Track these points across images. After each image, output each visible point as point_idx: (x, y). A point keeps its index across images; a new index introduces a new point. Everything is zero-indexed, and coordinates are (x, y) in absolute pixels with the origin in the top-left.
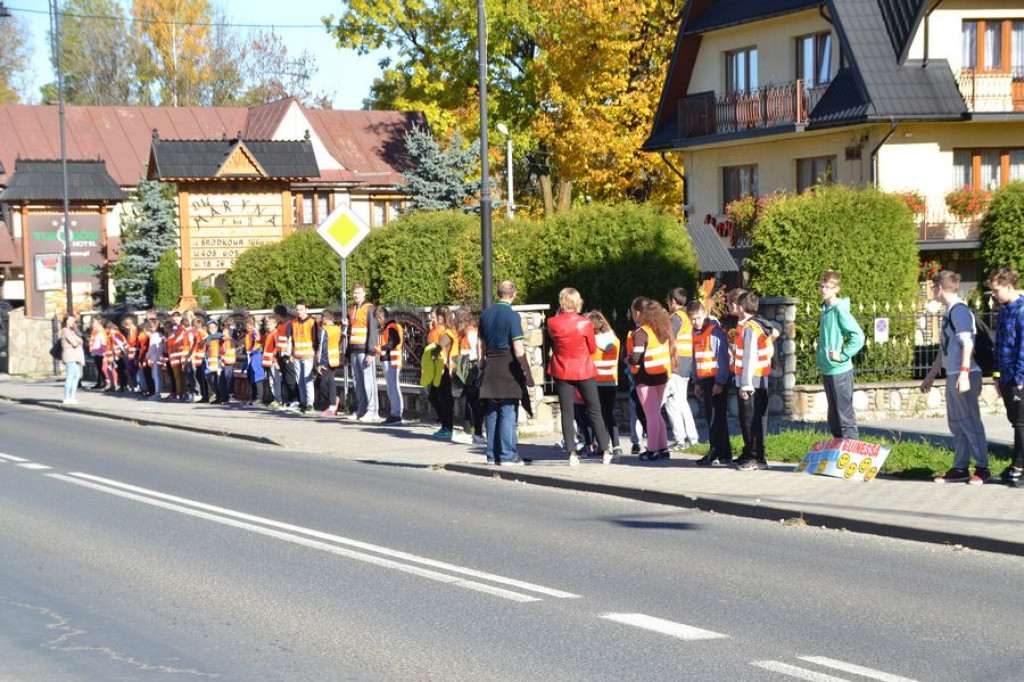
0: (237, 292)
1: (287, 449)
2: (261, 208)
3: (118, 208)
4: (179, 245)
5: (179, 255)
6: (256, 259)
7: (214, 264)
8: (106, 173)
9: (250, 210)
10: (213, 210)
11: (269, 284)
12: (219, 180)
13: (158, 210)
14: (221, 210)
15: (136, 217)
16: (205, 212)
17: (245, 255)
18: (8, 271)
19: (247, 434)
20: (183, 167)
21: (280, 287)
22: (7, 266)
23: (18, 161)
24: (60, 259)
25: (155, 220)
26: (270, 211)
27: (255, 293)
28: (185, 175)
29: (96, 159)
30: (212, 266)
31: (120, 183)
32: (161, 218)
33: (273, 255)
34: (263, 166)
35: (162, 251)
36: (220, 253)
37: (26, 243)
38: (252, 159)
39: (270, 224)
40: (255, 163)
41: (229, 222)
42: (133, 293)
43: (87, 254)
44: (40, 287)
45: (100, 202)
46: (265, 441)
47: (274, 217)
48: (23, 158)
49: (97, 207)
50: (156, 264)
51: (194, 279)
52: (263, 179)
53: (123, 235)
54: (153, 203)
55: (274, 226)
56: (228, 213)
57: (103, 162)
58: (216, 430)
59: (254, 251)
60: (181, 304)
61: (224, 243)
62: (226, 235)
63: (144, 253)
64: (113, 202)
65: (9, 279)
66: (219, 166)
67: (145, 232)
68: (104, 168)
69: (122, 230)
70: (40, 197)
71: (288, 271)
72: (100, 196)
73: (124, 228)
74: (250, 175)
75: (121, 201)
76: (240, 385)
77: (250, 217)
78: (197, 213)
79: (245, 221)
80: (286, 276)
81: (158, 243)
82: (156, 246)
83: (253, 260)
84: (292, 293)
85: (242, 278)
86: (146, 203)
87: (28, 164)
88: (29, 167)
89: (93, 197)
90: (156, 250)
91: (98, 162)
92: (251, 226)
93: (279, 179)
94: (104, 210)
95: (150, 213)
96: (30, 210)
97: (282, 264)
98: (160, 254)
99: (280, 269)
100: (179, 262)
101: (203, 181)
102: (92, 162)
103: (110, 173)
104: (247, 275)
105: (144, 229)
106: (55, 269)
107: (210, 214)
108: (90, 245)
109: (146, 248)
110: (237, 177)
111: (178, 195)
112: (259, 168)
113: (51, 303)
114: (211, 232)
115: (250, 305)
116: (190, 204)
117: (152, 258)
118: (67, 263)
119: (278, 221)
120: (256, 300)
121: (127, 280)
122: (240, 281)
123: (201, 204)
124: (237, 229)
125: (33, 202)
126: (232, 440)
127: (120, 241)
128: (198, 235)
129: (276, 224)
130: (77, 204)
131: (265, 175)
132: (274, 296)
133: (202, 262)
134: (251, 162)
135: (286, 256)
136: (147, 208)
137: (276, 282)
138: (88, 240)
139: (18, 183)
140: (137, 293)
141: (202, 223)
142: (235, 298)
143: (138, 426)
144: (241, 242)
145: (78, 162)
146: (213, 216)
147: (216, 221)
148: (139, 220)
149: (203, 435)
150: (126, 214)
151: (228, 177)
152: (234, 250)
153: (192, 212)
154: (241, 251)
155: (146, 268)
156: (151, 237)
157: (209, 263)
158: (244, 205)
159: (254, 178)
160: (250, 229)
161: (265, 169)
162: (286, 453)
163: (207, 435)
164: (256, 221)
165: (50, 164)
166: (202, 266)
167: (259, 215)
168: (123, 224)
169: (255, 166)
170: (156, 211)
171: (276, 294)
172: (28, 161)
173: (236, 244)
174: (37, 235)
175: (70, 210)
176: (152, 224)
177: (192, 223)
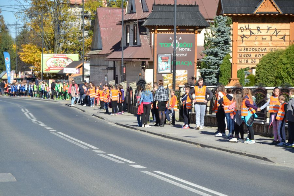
0: (261, 77)
1: (277, 164)
2: (278, 31)
3: (203, 31)
4: (231, 50)
5: (231, 56)
6: (272, 59)
7: (250, 61)
8: (199, 12)
9: (271, 32)
10: (251, 32)
11: (278, 73)
12: (255, 15)
13: (224, 32)
14: (255, 32)
15: (213, 35)
16: (247, 33)
17: (266, 57)
18: (147, 63)
19: (256, 155)
20: (236, 8)
21: (284, 74)
22: (147, 61)
23: (154, 5)
24: (170, 58)
25: (223, 37)
26: (282, 33)
27: (270, 77)
28: (237, 12)
29: (194, 4)
30: (248, 63)
31: (206, 17)
32: (225, 36)
33: (281, 56)
34: (280, 7)
35: (225, 54)
36: (253, 55)
37: (156, 49)
38: (274, 4)
39: (282, 40)
40: (276, 6)
41: (259, 38)
42: (208, 76)
43: (186, 55)
44: (160, 72)
45: (195, 28)
46: (265, 159)
47: (285, 36)
48: (156, 4)
49: (193, 30)
50: (221, 62)
51: (238, 69)
52: (280, 15)
53: (206, 45)
54: (222, 28)
55: (285, 41)
56: (259, 33)
57: (198, 6)
58: (240, 152)
59: (271, 54)
60: (231, 82)
61: (256, 50)
62: (257, 45)
63: (216, 55)
64: (202, 28)
65: (148, 68)
66: (256, 7)
67: (217, 44)
68: (198, 9)
69: (205, 43)
70: (164, 24)
71: (288, 66)
72: (195, 24)
73: (206, 42)
74: (272, 13)
75: (205, 27)
76: (258, 128)
77: (271, 36)
78: (242, 34)
79: (268, 38)
80: (287, 68)
81: (223, 50)
82: (222, 52)
83: (270, 59)
84: (291, 78)
85: (264, 69)
86: (218, 28)
87: (159, 7)
88: (160, 8)
89: (191, 25)
90: (222, 53)
91: (195, 6)
92: (272, 41)
93: (289, 15)
94: (196, 32)
95: (220, 34)
96: (158, 31)
97: (286, 62)
98: (223, 55)
99: (284, 65)
100: (231, 60)
101: (246, 16)
102: (192, 6)
103: (201, 12)
104: (266, 67)
105: (216, 42)
106: (167, 62)
107: (250, 34)
108: (188, 50)
109: (216, 52)
110: (265, 14)
111: (232, 23)
112: (278, 9)
113: (166, 80)
114: (249, 44)
115: (267, 84)
116: (239, 28)
117: (219, 58)
118: (174, 59)
119: (287, 38)
120: (271, 81)
121: (206, 70)
122: (263, 71)
123: (245, 28)
124: (263, 42)
125: (160, 27)
126: (247, 158)
127: (204, 48)
128: (242, 45)
129: (285, 40)
130: (183, 28)
131: (281, 13)
132: (280, 79)
133: (243, 60)
134: (274, 5)
135: (288, 58)
136: (219, 31)
137: (282, 72)
138: (187, 47)
139: (153, 17)
140: (210, 76)
141: (245, 39)
142: (259, 80)
143: (200, 147)
144: (265, 49)
145: (184, 6)
146: (251, 35)
147: (253, 38)
148: (214, 37)
149: (233, 154)
150: (208, 34)
151: (260, 14)
152: (261, 54)
153: (240, 33)
154: (265, 54)
155: (216, 63)
156: (219, 46)
157: (247, 61)
158: (268, 29)
159: (275, 14)
160: (270, 42)
161: (281, 10)
162: (276, 166)
163: (235, 154)
164: (274, 38)
165: (170, 7)
166: (243, 62)
167: (276, 35)
168: (206, 39)
169: (276, 8)
170: (223, 33)
171: (281, 78)
172: (159, 5)
173: (263, 50)
174: (161, 44)
175: (177, 31)
176: (220, 40)
177: (239, 38)
